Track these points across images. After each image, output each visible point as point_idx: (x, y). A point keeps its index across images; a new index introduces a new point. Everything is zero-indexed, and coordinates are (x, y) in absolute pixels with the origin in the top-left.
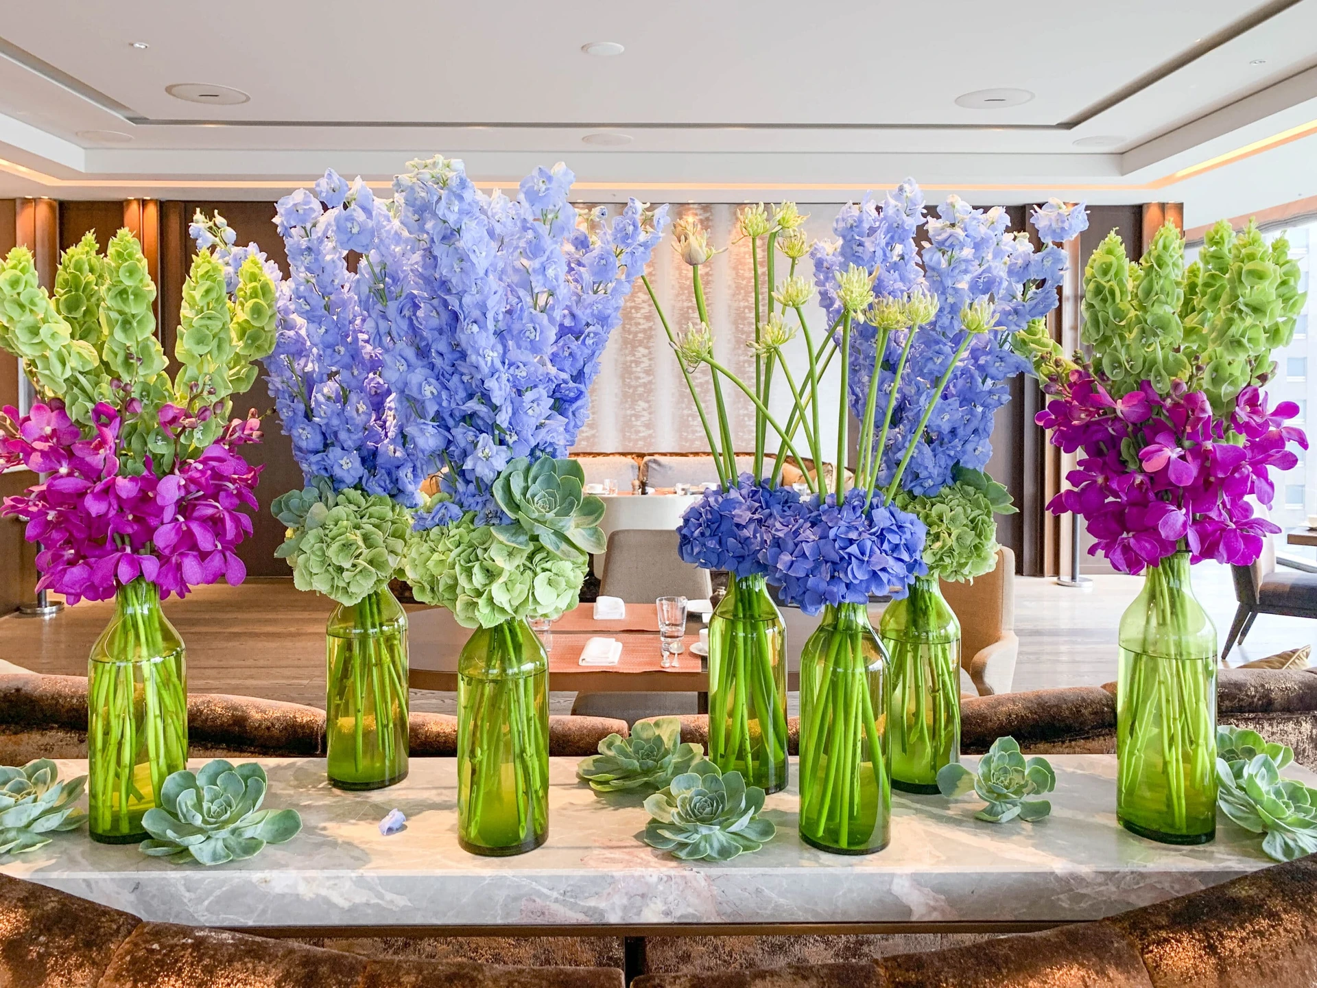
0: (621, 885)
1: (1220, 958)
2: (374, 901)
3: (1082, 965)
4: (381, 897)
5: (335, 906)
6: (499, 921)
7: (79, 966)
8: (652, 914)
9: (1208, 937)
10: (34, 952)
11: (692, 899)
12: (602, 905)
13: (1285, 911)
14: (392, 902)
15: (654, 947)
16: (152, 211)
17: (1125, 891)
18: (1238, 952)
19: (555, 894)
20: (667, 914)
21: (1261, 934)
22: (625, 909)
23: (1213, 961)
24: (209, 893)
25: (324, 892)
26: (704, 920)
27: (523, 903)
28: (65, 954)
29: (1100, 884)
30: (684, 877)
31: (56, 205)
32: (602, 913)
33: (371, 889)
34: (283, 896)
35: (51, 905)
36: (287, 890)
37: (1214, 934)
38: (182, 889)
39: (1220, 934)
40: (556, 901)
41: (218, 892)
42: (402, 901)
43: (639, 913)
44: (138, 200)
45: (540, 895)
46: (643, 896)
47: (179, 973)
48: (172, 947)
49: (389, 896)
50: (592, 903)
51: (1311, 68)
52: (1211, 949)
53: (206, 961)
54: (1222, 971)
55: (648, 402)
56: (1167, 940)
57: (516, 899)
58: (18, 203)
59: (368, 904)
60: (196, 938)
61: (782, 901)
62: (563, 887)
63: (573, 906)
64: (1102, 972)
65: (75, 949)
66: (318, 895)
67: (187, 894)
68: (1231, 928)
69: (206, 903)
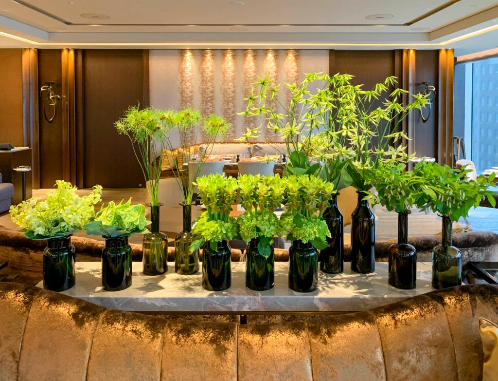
0: (237, 300)
1: (396, 320)
2: (168, 304)
3: (359, 322)
4: (169, 304)
5: (156, 306)
6: (203, 310)
7: (92, 320)
8: (246, 309)
9: (393, 315)
10: (81, 316)
11: (257, 305)
12: (231, 306)
13: (416, 308)
14: (172, 305)
15: (249, 321)
16: (72, 53)
17: (380, 303)
18: (401, 319)
19: (218, 303)
20: (250, 308)
21: (408, 314)
22: (238, 307)
23: (394, 321)
24: (122, 302)
25: (153, 302)
26: (260, 311)
27: (209, 305)
28: (89, 317)
29: (373, 301)
30: (254, 298)
31: (36, 50)
32: (231, 308)
33: (167, 301)
34: (142, 303)
35: (83, 304)
36: (143, 301)
37: (395, 314)
38: (114, 301)
39: (397, 314)
40: (219, 305)
41: (124, 302)
42: (175, 305)
43: (242, 308)
44: (67, 49)
45: (214, 303)
46: (243, 303)
47: (119, 323)
48: (117, 316)
49: (172, 303)
50: (229, 305)
51: (496, 7)
52: (394, 318)
53: (126, 319)
54: (396, 324)
55: (254, 123)
56: (383, 316)
57: (207, 304)
58: (23, 50)
59: (165, 306)
60: (123, 313)
61: (282, 305)
62: (221, 301)
63: (223, 306)
64: (364, 324)
65: (91, 316)
66: (152, 303)
67: (115, 302)
68: (400, 312)
69: (121, 304)
